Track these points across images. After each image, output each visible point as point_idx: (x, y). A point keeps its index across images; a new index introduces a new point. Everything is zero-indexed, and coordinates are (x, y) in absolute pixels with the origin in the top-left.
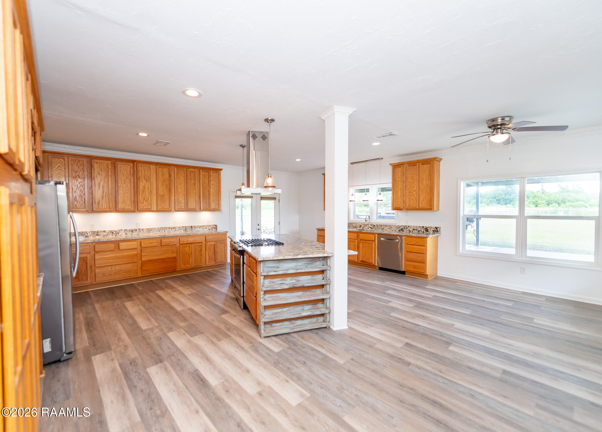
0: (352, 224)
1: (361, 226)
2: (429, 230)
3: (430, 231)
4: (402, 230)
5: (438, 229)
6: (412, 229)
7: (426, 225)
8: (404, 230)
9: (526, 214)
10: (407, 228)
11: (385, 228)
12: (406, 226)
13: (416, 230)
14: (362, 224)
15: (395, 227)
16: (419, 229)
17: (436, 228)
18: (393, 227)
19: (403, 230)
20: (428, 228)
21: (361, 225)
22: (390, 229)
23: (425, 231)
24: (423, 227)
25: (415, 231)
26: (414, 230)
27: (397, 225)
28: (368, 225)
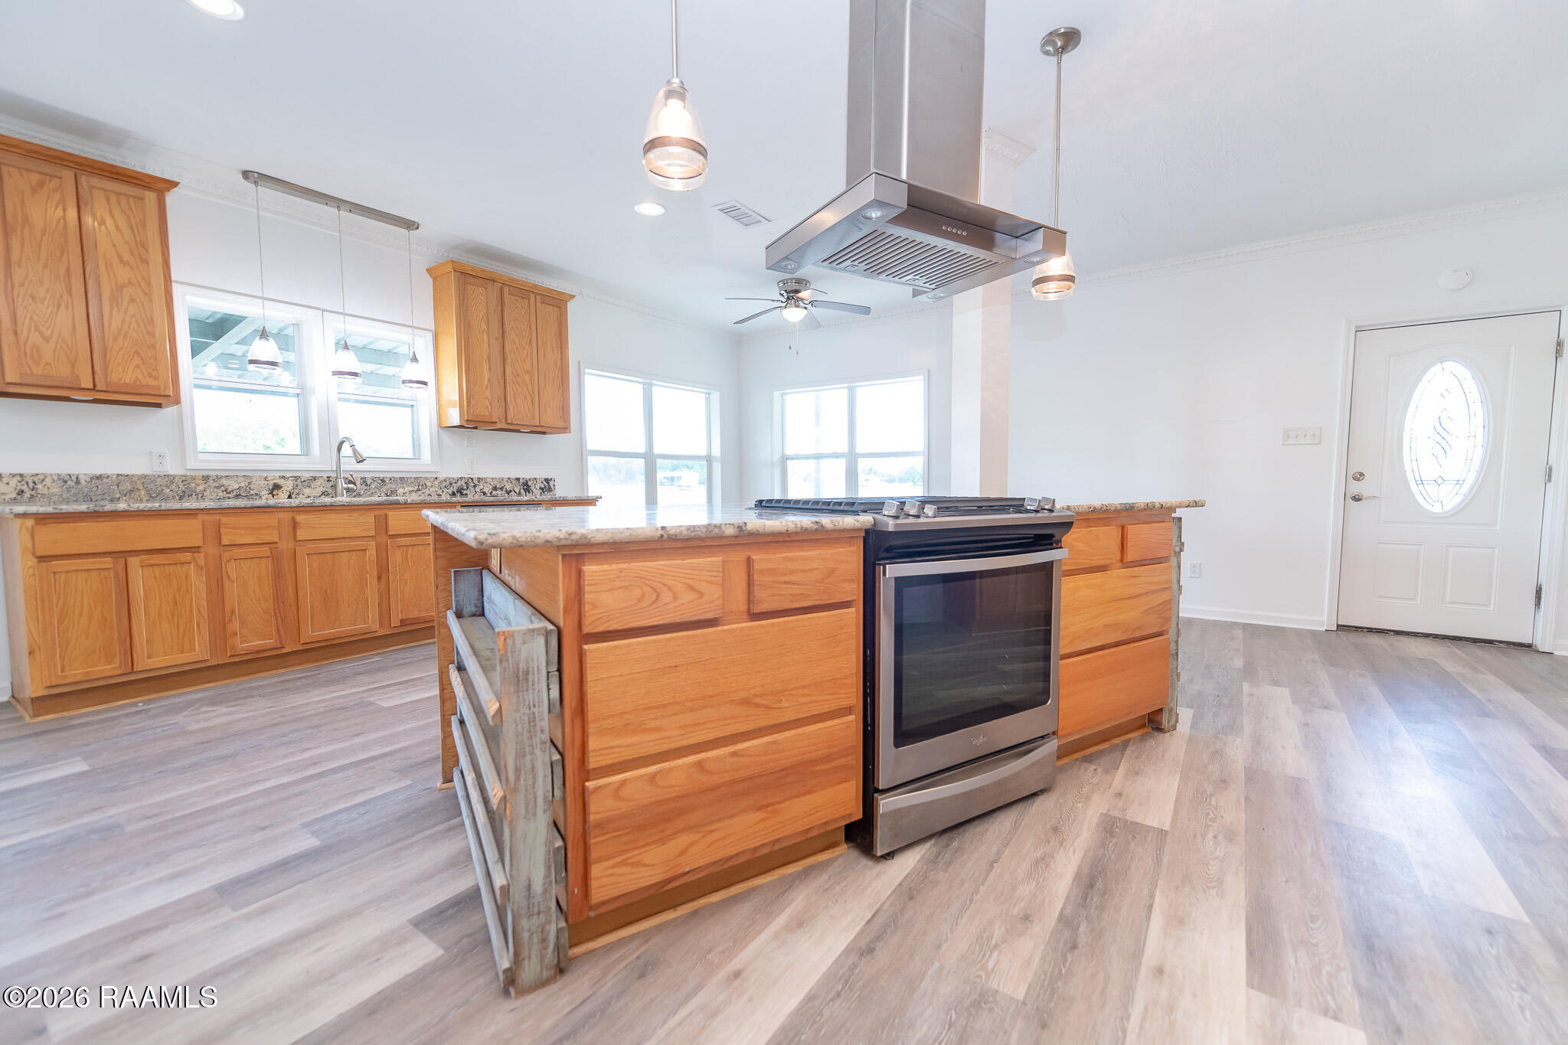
0: (219, 478)
1: (277, 487)
2: (532, 488)
3: (534, 490)
4: (462, 494)
5: (551, 483)
6: (491, 487)
7: (525, 474)
8: (468, 492)
9: (657, 451)
10: (475, 486)
11: (401, 491)
12: (472, 479)
13: (501, 489)
14: (283, 478)
15: (436, 482)
16: (508, 487)
17: (547, 480)
18: (428, 484)
19: (465, 492)
20: (529, 483)
21: (280, 482)
22: (418, 490)
23: (522, 491)
24: (518, 479)
25: (499, 492)
26: (495, 489)
27: (442, 476)
28: (318, 483)
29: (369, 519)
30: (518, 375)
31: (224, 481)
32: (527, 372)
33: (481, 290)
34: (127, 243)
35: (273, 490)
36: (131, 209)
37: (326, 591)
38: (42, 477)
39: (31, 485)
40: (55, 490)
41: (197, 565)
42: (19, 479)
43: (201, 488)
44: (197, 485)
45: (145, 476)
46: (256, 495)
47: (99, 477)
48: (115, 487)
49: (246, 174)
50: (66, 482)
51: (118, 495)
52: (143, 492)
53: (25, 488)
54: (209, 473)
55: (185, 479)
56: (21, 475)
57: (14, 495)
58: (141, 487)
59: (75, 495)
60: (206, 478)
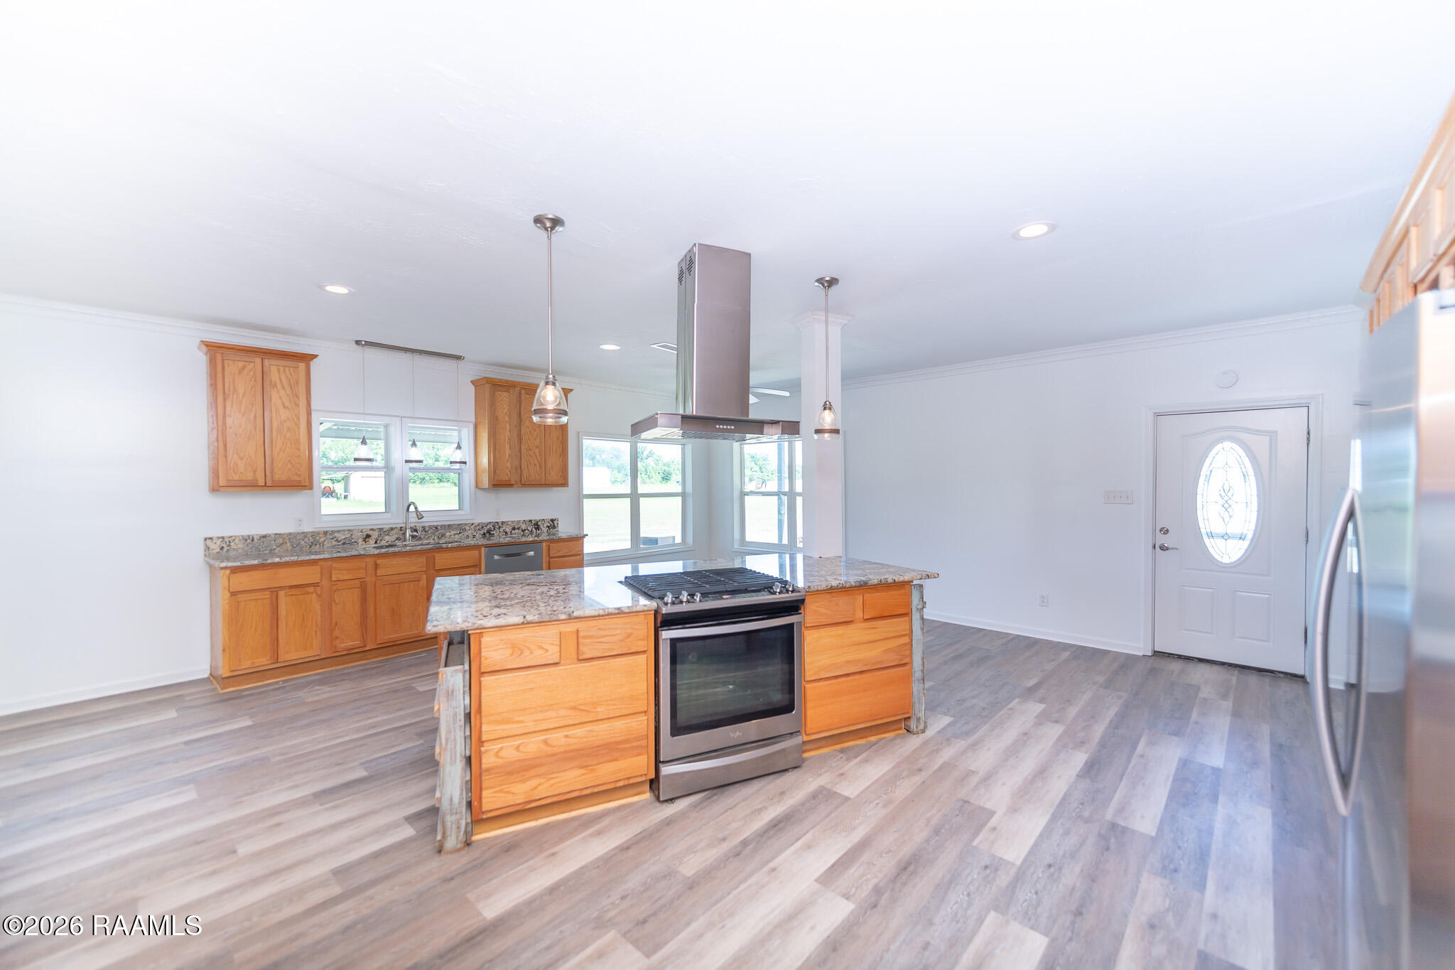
0: (333, 532)
1: (368, 536)
2: (541, 526)
3: (543, 528)
4: (490, 534)
5: (555, 522)
6: (511, 528)
7: (536, 516)
8: (494, 532)
9: (640, 491)
10: (499, 528)
11: (448, 534)
12: (497, 523)
13: (518, 529)
14: (372, 530)
15: (472, 527)
16: (523, 527)
17: (552, 521)
18: (467, 528)
19: (492, 533)
20: (539, 523)
21: (370, 533)
22: (460, 533)
23: (534, 529)
24: (531, 521)
25: (517, 531)
26: (514, 529)
27: (477, 521)
28: (394, 532)
29: (423, 559)
30: (530, 450)
31: (336, 535)
32: (537, 447)
33: (505, 394)
34: (288, 395)
35: (366, 538)
36: (291, 375)
37: (393, 609)
38: (233, 538)
39: (228, 543)
40: (240, 546)
41: (316, 593)
42: (221, 540)
43: (322, 539)
44: (320, 538)
45: (290, 534)
46: (355, 542)
47: (264, 537)
48: (273, 542)
49: (358, 342)
50: (246, 540)
51: (275, 547)
52: (289, 544)
53: (224, 545)
54: (328, 529)
55: (314, 534)
56: (223, 538)
57: (218, 550)
58: (288, 541)
59: (251, 548)
60: (325, 533)
